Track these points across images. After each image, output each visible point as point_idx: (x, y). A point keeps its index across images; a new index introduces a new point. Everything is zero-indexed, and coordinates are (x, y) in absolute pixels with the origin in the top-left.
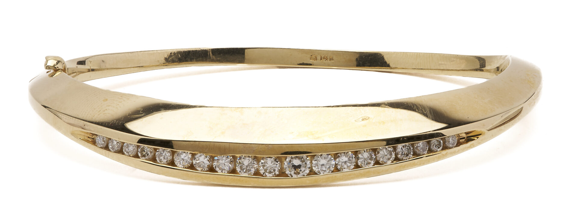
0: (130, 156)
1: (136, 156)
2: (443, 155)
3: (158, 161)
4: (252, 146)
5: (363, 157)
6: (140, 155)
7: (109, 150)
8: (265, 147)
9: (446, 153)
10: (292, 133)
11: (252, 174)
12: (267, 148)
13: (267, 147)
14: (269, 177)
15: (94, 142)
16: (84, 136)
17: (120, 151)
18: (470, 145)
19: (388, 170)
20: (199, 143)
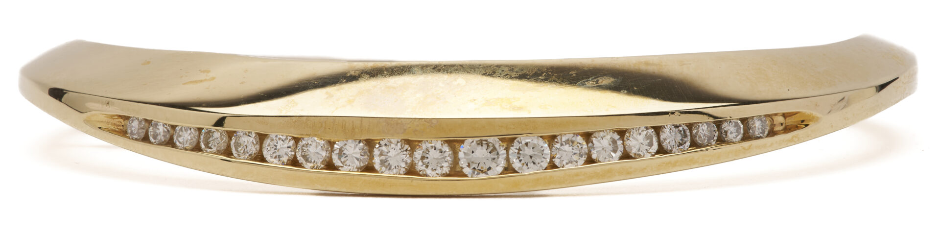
0: (186, 149)
1: (197, 148)
2: (744, 149)
3: (235, 155)
4: (402, 122)
5: (600, 145)
6: (203, 146)
7: (150, 142)
8: (425, 123)
9: (750, 146)
10: (474, 100)
11: (402, 172)
12: (429, 124)
13: (428, 122)
14: (433, 177)
15: (123, 133)
16: (108, 123)
17: (170, 143)
18: (793, 137)
19: (645, 169)
20: (307, 119)
